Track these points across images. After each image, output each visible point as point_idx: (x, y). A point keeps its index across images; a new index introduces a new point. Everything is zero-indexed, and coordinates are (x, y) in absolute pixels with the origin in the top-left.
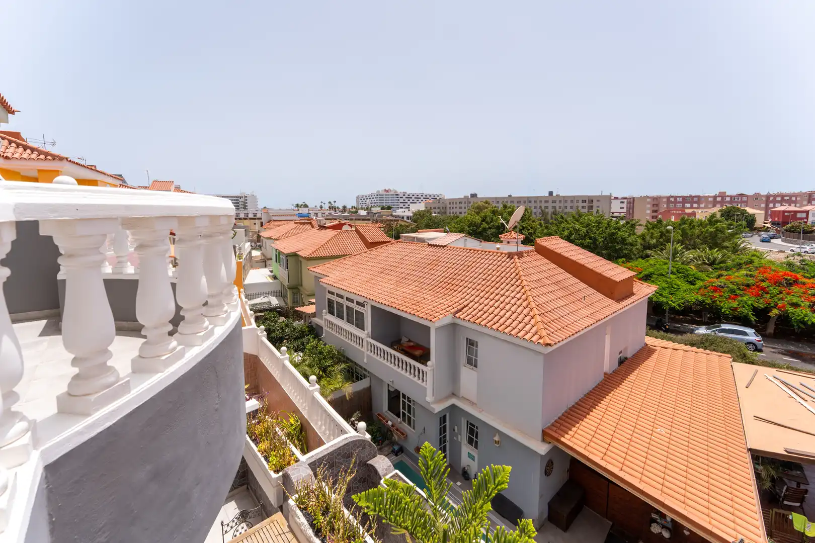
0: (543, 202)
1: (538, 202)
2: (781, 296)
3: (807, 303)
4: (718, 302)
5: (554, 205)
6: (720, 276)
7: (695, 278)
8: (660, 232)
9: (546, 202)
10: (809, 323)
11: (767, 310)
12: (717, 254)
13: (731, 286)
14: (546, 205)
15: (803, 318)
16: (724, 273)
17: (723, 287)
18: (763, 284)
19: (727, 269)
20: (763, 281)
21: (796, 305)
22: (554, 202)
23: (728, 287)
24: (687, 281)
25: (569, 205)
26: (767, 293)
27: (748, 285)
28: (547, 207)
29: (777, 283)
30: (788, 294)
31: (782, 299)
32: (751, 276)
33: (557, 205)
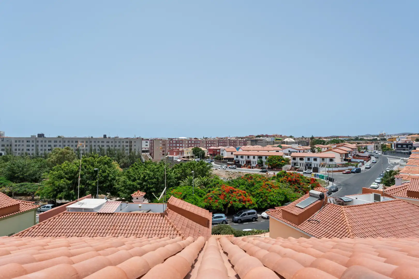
0: (100, 142)
1: (97, 142)
2: (230, 198)
3: (238, 200)
4: (212, 205)
5: (108, 144)
6: (209, 191)
7: (201, 193)
8: (182, 170)
9: (103, 142)
10: (239, 208)
11: (227, 204)
12: (205, 179)
13: (215, 196)
14: (103, 144)
15: (237, 206)
16: (210, 189)
17: (212, 197)
18: (225, 193)
19: (211, 187)
20: (224, 192)
21: (235, 201)
22: (108, 142)
23: (214, 197)
24: (199, 196)
25: (118, 144)
26: (226, 197)
27: (220, 195)
28: (103, 146)
29: (228, 192)
30: (232, 197)
31: (231, 199)
32: (220, 190)
33: (110, 144)
